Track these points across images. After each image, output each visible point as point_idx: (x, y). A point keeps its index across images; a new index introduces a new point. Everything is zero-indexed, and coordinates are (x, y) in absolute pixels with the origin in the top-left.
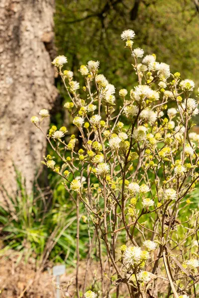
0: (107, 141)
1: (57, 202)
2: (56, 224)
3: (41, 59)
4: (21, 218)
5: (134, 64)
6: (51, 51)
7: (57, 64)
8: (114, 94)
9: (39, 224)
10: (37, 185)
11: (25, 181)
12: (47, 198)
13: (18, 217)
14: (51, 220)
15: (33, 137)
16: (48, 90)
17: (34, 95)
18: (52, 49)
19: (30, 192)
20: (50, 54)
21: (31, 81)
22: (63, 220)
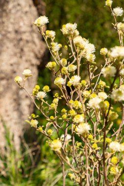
0: (87, 101)
1: (45, 157)
2: (44, 181)
3: (29, 15)
4: (9, 174)
5: (115, 23)
6: (39, 6)
7: (39, 24)
8: (94, 53)
9: (27, 180)
10: (23, 141)
11: (13, 136)
12: (34, 154)
13: (7, 172)
14: (39, 176)
15: (21, 92)
16: (36, 45)
17: (22, 50)
18: (39, 4)
19: (18, 148)
20: (38, 9)
21: (19, 37)
22: (51, 176)
